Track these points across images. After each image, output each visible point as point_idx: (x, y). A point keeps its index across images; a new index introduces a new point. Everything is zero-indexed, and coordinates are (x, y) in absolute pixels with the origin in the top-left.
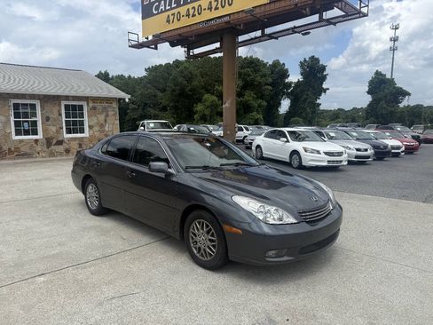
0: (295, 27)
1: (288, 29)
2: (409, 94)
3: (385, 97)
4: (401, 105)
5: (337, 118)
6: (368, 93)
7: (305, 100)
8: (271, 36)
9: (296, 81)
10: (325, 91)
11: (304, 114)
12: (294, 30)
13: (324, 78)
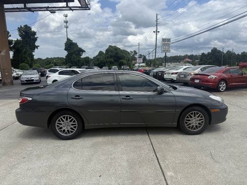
0: (48, 7)
1: (45, 7)
2: (85, 51)
3: (74, 52)
4: (82, 57)
5: (50, 63)
6: (65, 49)
7: (25, 52)
8: (30, 9)
9: (16, 39)
10: (37, 47)
11: (26, 61)
12: (47, 9)
13: (36, 39)
